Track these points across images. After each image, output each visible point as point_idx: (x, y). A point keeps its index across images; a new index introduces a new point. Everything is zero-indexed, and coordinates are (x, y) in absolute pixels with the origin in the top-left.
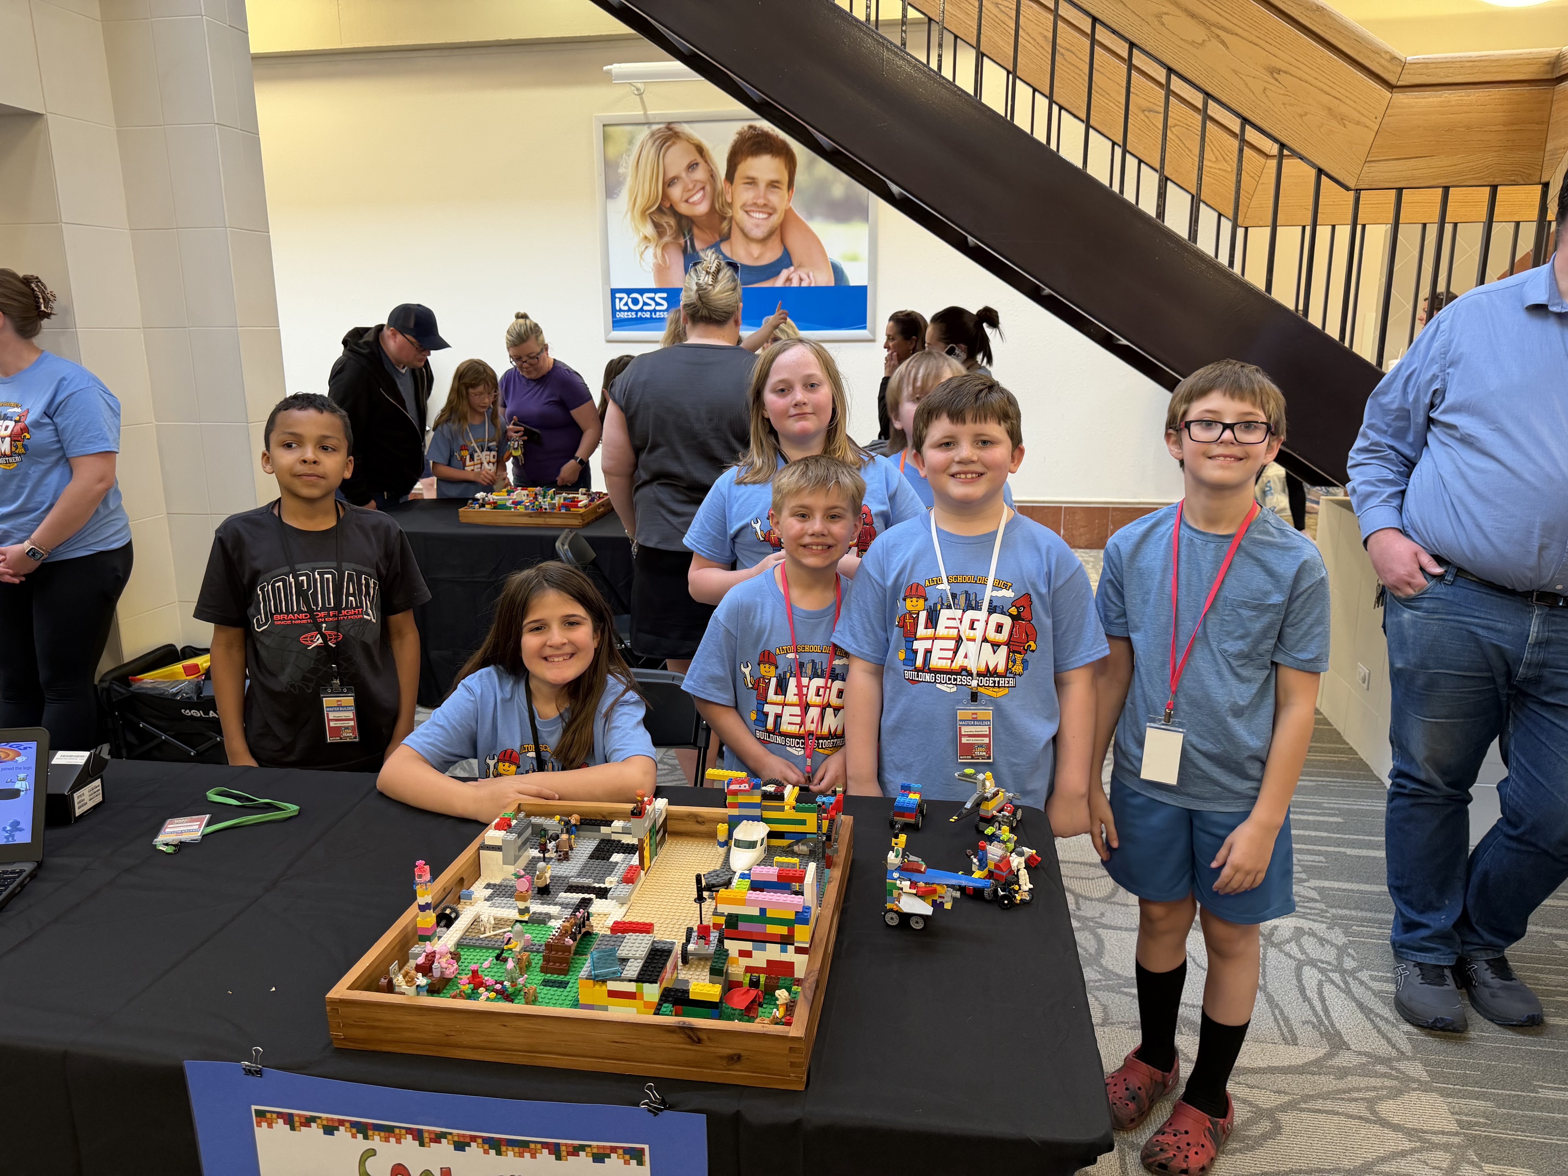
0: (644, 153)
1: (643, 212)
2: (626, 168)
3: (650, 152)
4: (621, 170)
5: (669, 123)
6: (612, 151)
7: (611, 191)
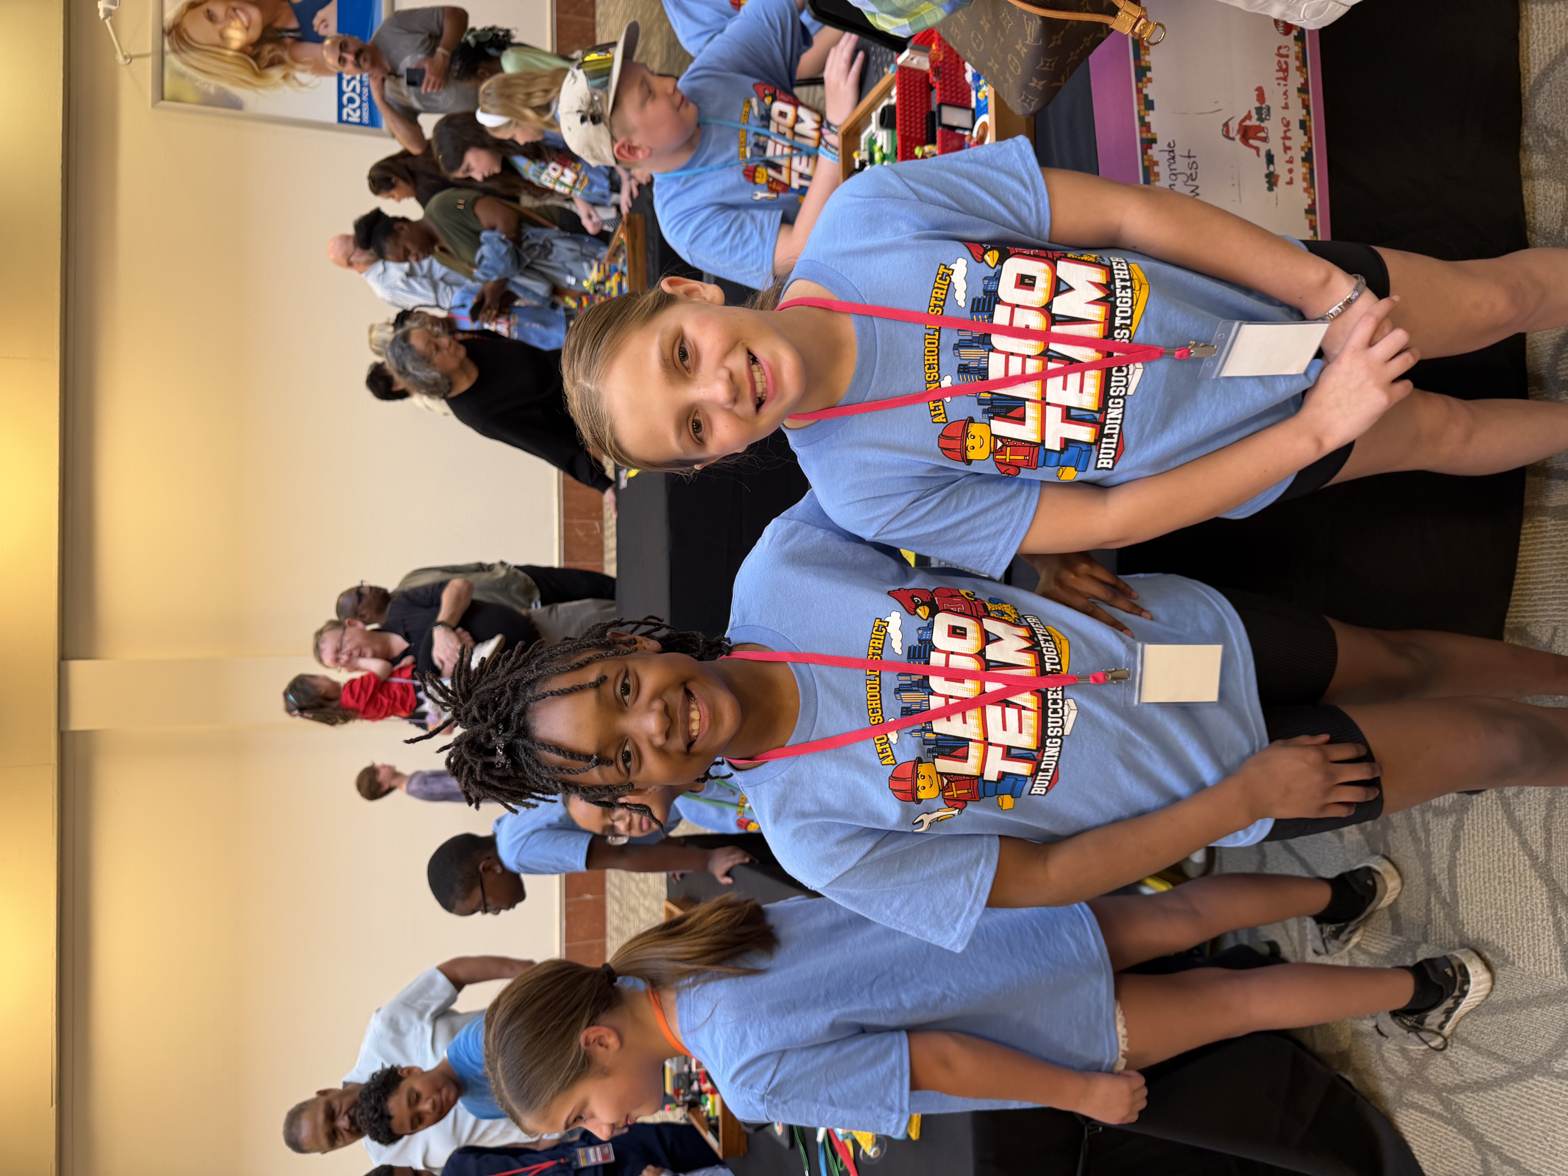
0: (195, 63)
1: (258, 75)
2: (210, 85)
3: (193, 57)
4: (212, 90)
5: (163, 31)
6: (190, 95)
7: (235, 104)
